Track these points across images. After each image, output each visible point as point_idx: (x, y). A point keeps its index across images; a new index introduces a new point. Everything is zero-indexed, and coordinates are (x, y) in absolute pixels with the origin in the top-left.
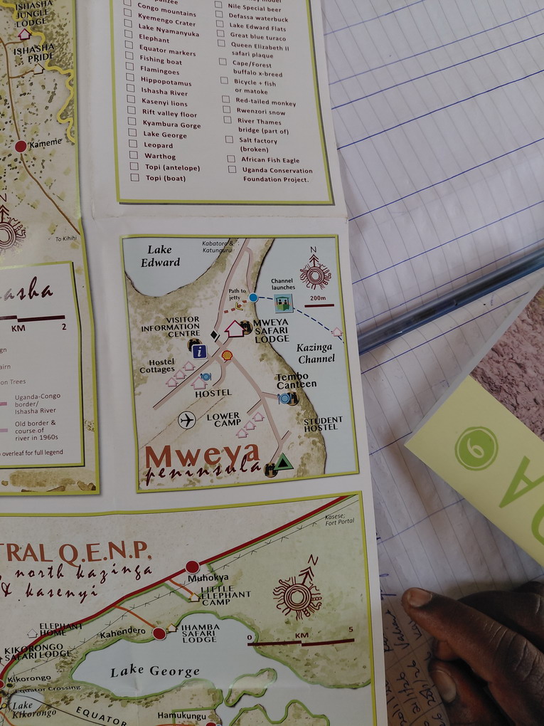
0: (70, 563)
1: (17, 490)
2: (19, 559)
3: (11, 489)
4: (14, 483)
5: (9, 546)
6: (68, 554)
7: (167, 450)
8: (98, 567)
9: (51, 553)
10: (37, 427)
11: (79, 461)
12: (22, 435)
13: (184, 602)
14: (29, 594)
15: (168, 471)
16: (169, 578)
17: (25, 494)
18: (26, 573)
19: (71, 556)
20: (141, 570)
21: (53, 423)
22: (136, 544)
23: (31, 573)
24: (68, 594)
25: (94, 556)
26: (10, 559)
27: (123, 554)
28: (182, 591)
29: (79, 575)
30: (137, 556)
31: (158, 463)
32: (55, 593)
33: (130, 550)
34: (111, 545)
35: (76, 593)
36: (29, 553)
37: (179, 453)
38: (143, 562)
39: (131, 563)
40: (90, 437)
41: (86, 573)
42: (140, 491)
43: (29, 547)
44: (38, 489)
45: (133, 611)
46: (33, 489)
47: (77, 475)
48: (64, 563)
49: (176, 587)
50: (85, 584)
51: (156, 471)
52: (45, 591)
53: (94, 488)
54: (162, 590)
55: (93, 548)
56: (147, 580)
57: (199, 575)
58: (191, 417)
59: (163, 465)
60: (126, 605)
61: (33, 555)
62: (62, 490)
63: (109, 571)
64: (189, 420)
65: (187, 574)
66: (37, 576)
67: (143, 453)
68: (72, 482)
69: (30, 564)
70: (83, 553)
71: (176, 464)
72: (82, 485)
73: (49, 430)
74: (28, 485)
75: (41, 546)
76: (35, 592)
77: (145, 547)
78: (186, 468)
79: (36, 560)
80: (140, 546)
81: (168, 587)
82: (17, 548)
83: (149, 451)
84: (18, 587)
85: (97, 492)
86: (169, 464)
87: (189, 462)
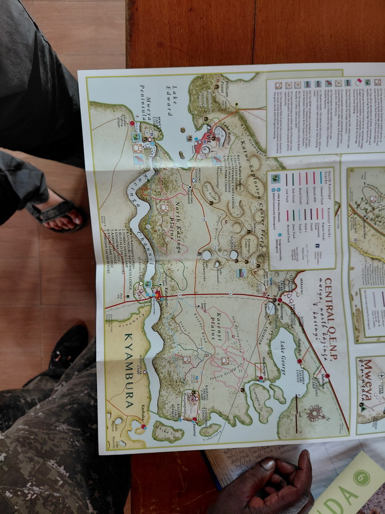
0: (328, 331)
1: (354, 311)
2: (327, 310)
3: (354, 309)
4: (356, 310)
5: (332, 306)
6: (332, 330)
7: (370, 368)
8: (327, 341)
9: (331, 324)
10: (377, 319)
11: (367, 336)
12: (374, 313)
13: (314, 372)
14: (314, 313)
15: (363, 368)
16: (323, 367)
17: (353, 314)
18: (322, 312)
20: (326, 357)
21: (379, 326)
22: (336, 356)
23: (322, 315)
24: (316, 329)
25: (332, 340)
26: (327, 306)
27: (331, 350)
28: (318, 371)
29: (324, 334)
30: (331, 356)
31: (366, 364)
32: (316, 324)
33: (334, 353)
34: (335, 346)
35: (316, 332)
36: (330, 314)
37: (370, 372)
38: (329, 358)
39: (328, 353)
40: (375, 340)
41: (325, 336)
42: (357, 358)
43: (332, 314)
44: (355, 320)
45: (308, 352)
46: (355, 317)
47: (362, 334)
48: (328, 329)
49: (319, 369)
50: (320, 336)
51: (363, 364)
52: (316, 320)
53: (357, 341)
54: (318, 364)
55: (335, 340)
56: (322, 358)
57: (324, 378)
59: (365, 366)
60: (310, 349)
61: (330, 316)
62: (356, 329)
63: (325, 345)
64: (382, 376)
65: (325, 374)
66: (321, 317)
67: (369, 359)
68: (359, 332)
69: (326, 314)
70: (333, 336)
71: (366, 371)
72: (358, 337)
73: (377, 324)
74: (356, 315)
75: (333, 319)
76: (315, 315)
77: (335, 359)
78: (364, 375)
79: (328, 317)
81: (320, 366)
82: (331, 309)
83: (370, 361)
84: (316, 309)
86: (366, 368)
87: (367, 376)
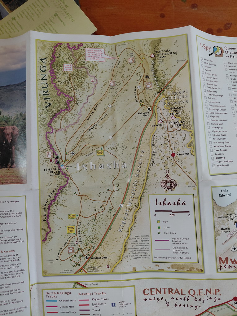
0: (192, 296)
1: (174, 270)
2: (173, 294)
3: (171, 269)
4: (172, 268)
5: (169, 289)
7: (227, 258)
8: (202, 298)
9: (185, 292)
10: (181, 249)
11: (196, 261)
12: (175, 252)
13: (232, 311)
14: (176, 306)
15: (227, 266)
16: (227, 302)
17: (176, 272)
18: (175, 298)
19: (192, 293)
20: (217, 299)
21: (187, 248)
22: (216, 290)
23: (177, 299)
24: (191, 306)
25: (201, 294)
26: (169, 293)
27: (210, 293)
28: (231, 307)
29: (195, 300)
30: (216, 294)
32: (186, 306)
33: (213, 292)
34: (207, 290)
35: (194, 306)
36: (177, 292)
37: (231, 260)
38: (218, 296)
39: (213, 296)
41: (198, 299)
42: (218, 272)
43: (177, 290)
44: (181, 270)
45: (212, 313)
46: (179, 270)
47: (195, 266)
48: (190, 296)
49: (229, 306)
50: (197, 303)
51: (223, 265)
52: (182, 305)
53: (202, 271)
54: (224, 306)
55: (201, 291)
56: (218, 303)
58: (235, 248)
59: (225, 263)
60: (210, 311)
62: (190, 271)
63: (205, 299)
64: (235, 249)
65: (233, 301)
66: (179, 300)
67: (218, 259)
68: (194, 268)
69: (177, 295)
70: (197, 292)
71: (230, 263)
72: (198, 270)
73: (185, 250)
74: (178, 269)
75: (182, 290)
76: (178, 305)
77: (219, 291)
78: (234, 265)
79: (179, 294)
80: (217, 291)
81: (226, 305)
82: (172, 290)
83: (220, 259)
84: (172, 303)
85: (203, 272)
86: (227, 263)
87: (234, 263)
